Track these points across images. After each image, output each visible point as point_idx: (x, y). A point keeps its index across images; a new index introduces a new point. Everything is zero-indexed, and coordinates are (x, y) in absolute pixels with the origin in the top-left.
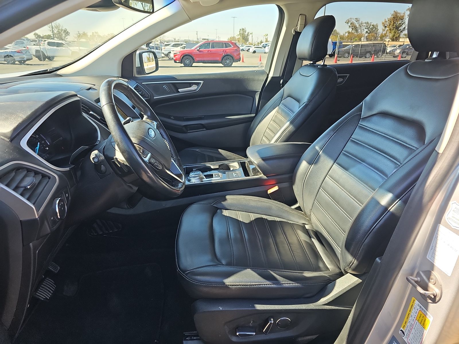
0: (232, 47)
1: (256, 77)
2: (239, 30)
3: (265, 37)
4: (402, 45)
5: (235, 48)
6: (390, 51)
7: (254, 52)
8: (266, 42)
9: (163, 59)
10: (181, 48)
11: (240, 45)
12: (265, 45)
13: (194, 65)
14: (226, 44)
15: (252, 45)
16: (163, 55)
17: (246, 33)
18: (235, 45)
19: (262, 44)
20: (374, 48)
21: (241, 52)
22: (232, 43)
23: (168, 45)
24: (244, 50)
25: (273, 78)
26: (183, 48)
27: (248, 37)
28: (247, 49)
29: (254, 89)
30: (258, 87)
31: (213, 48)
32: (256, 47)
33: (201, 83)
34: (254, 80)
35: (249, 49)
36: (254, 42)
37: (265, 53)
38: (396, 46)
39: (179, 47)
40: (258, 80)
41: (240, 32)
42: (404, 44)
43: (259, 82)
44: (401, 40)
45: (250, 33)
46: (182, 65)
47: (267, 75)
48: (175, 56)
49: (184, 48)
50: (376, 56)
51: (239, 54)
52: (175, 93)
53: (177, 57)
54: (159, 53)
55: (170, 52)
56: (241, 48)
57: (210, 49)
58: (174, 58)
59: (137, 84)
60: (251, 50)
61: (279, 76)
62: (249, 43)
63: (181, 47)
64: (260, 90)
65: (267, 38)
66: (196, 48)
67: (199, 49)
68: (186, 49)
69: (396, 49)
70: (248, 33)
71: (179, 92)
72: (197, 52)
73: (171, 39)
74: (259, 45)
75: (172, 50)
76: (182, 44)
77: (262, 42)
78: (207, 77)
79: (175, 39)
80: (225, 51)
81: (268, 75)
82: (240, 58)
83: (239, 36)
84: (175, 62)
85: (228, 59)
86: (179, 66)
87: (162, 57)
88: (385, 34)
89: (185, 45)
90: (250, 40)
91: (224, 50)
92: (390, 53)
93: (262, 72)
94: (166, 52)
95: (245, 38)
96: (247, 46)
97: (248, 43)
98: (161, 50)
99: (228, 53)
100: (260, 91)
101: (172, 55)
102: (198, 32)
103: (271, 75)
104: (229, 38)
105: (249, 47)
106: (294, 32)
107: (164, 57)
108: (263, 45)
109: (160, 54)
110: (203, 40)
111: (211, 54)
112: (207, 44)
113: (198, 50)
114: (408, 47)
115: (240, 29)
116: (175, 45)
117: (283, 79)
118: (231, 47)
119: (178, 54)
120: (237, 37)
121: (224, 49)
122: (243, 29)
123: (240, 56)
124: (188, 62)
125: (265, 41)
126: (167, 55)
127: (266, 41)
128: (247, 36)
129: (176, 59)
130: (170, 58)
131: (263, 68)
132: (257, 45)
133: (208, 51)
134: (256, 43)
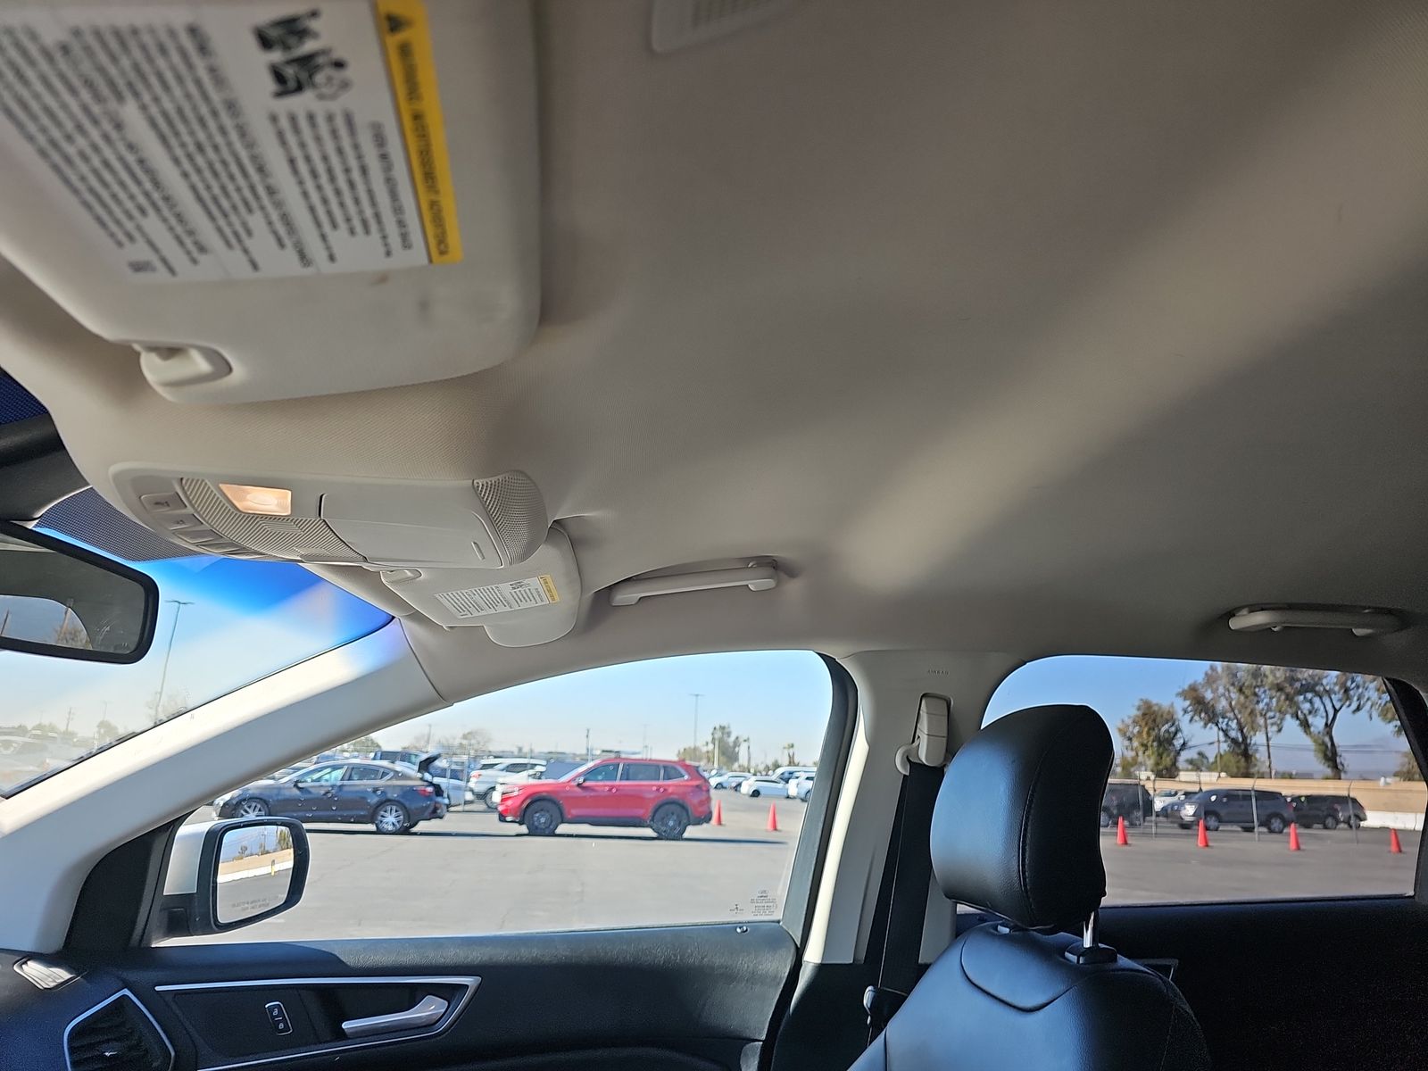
0: (686, 777)
1: (744, 963)
2: (712, 730)
3: (786, 752)
4: (1195, 793)
5: (695, 783)
6: (1164, 809)
7: (756, 793)
8: (789, 765)
9: (468, 807)
10: (529, 776)
11: (714, 772)
12: (786, 775)
13: (562, 829)
14: (668, 770)
15: (749, 772)
16: (469, 796)
17: (732, 739)
18: (695, 772)
19: (779, 771)
20: (1114, 798)
21: (713, 792)
22: (687, 767)
23: (491, 766)
24: (724, 785)
25: (822, 969)
26: (534, 776)
27: (737, 749)
28: (734, 785)
29: (734, 1023)
30: (755, 1016)
31: (627, 779)
32: (759, 777)
33: (467, 986)
34: (730, 976)
35: (739, 785)
36: (753, 764)
37: (788, 797)
38: (1176, 794)
39: (525, 774)
40: (754, 978)
41: (713, 734)
42: (1201, 790)
43: (757, 988)
44: (1183, 776)
45: (741, 740)
46: (524, 829)
47: (793, 950)
48: (503, 800)
49: (540, 776)
50: (1126, 823)
51: (709, 799)
52: (319, 1042)
53: (509, 803)
54: (458, 788)
55: (493, 789)
56: (713, 782)
57: (617, 782)
58: (500, 808)
59: (126, 992)
60: (747, 788)
61: (851, 962)
62: (739, 766)
63: (531, 772)
64: (760, 1034)
65: (791, 754)
66: (574, 779)
67: (584, 781)
68: (544, 781)
69: (1181, 804)
70: (737, 738)
71: (341, 1035)
72: (578, 789)
73: (507, 748)
74: (770, 772)
75: (501, 780)
76: (536, 765)
77: (777, 766)
78: (501, 955)
79: (520, 750)
80: (665, 790)
81: (800, 952)
82: (711, 813)
83: (711, 747)
84: (502, 819)
85: (673, 814)
86: (514, 833)
87: (466, 803)
88: (1135, 759)
89: (543, 769)
90: (743, 759)
91: (659, 787)
92: (1165, 812)
93: (771, 937)
94: (481, 788)
95: (728, 754)
96: (734, 774)
97: (736, 766)
98: (468, 781)
99: (672, 796)
100: (764, 1037)
101: (496, 797)
102: (590, 732)
103: (813, 954)
104: (682, 750)
105: (740, 780)
106: (904, 766)
107: (471, 802)
108: (782, 774)
109: (461, 793)
110: (604, 754)
111: (619, 797)
112: (609, 767)
113: (579, 785)
114: (1213, 798)
115: (715, 728)
116: (514, 768)
117: (875, 985)
118: (682, 779)
119: (516, 793)
120: (704, 749)
121: (661, 782)
122: (722, 728)
123: (709, 808)
124: (543, 820)
125: (787, 763)
126: (483, 796)
127: (790, 762)
128: (735, 747)
129: (506, 811)
130: (490, 805)
131: (778, 915)
132: (764, 773)
133: (612, 787)
134: (761, 767)
